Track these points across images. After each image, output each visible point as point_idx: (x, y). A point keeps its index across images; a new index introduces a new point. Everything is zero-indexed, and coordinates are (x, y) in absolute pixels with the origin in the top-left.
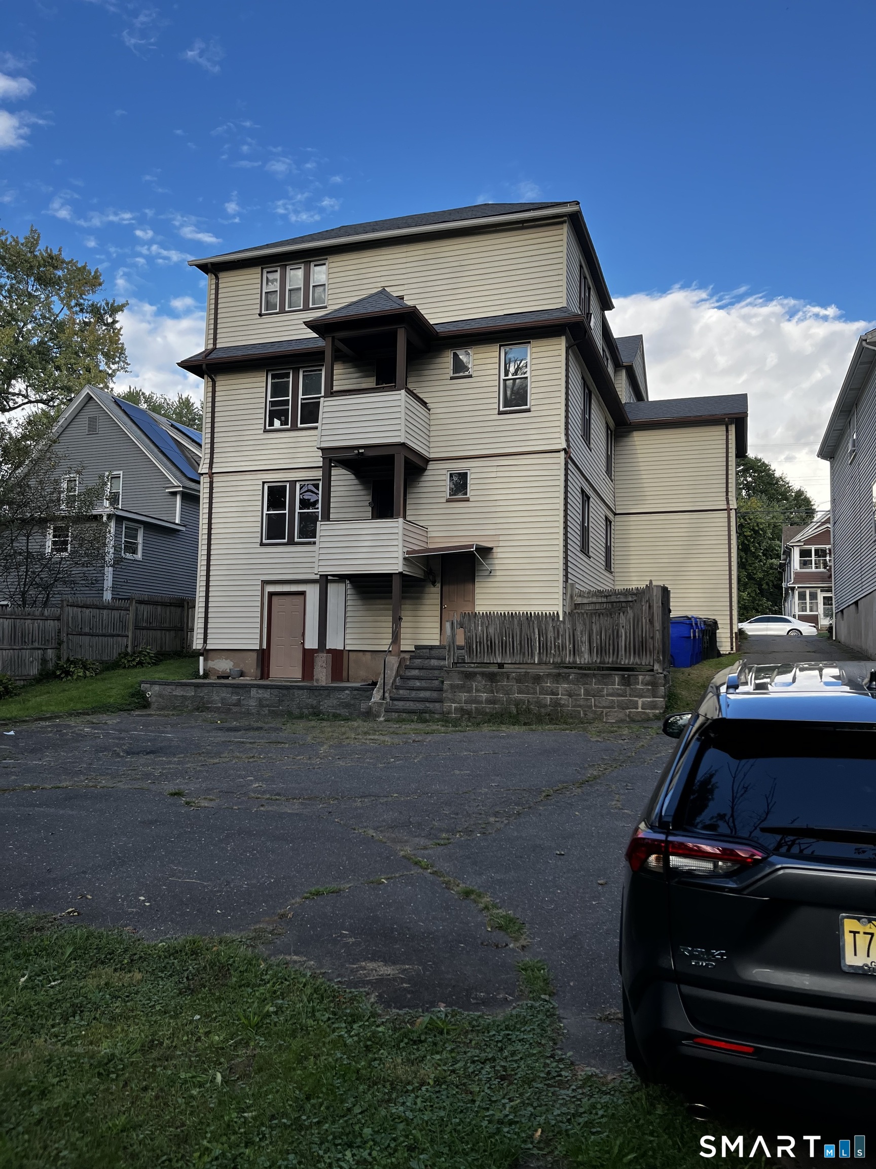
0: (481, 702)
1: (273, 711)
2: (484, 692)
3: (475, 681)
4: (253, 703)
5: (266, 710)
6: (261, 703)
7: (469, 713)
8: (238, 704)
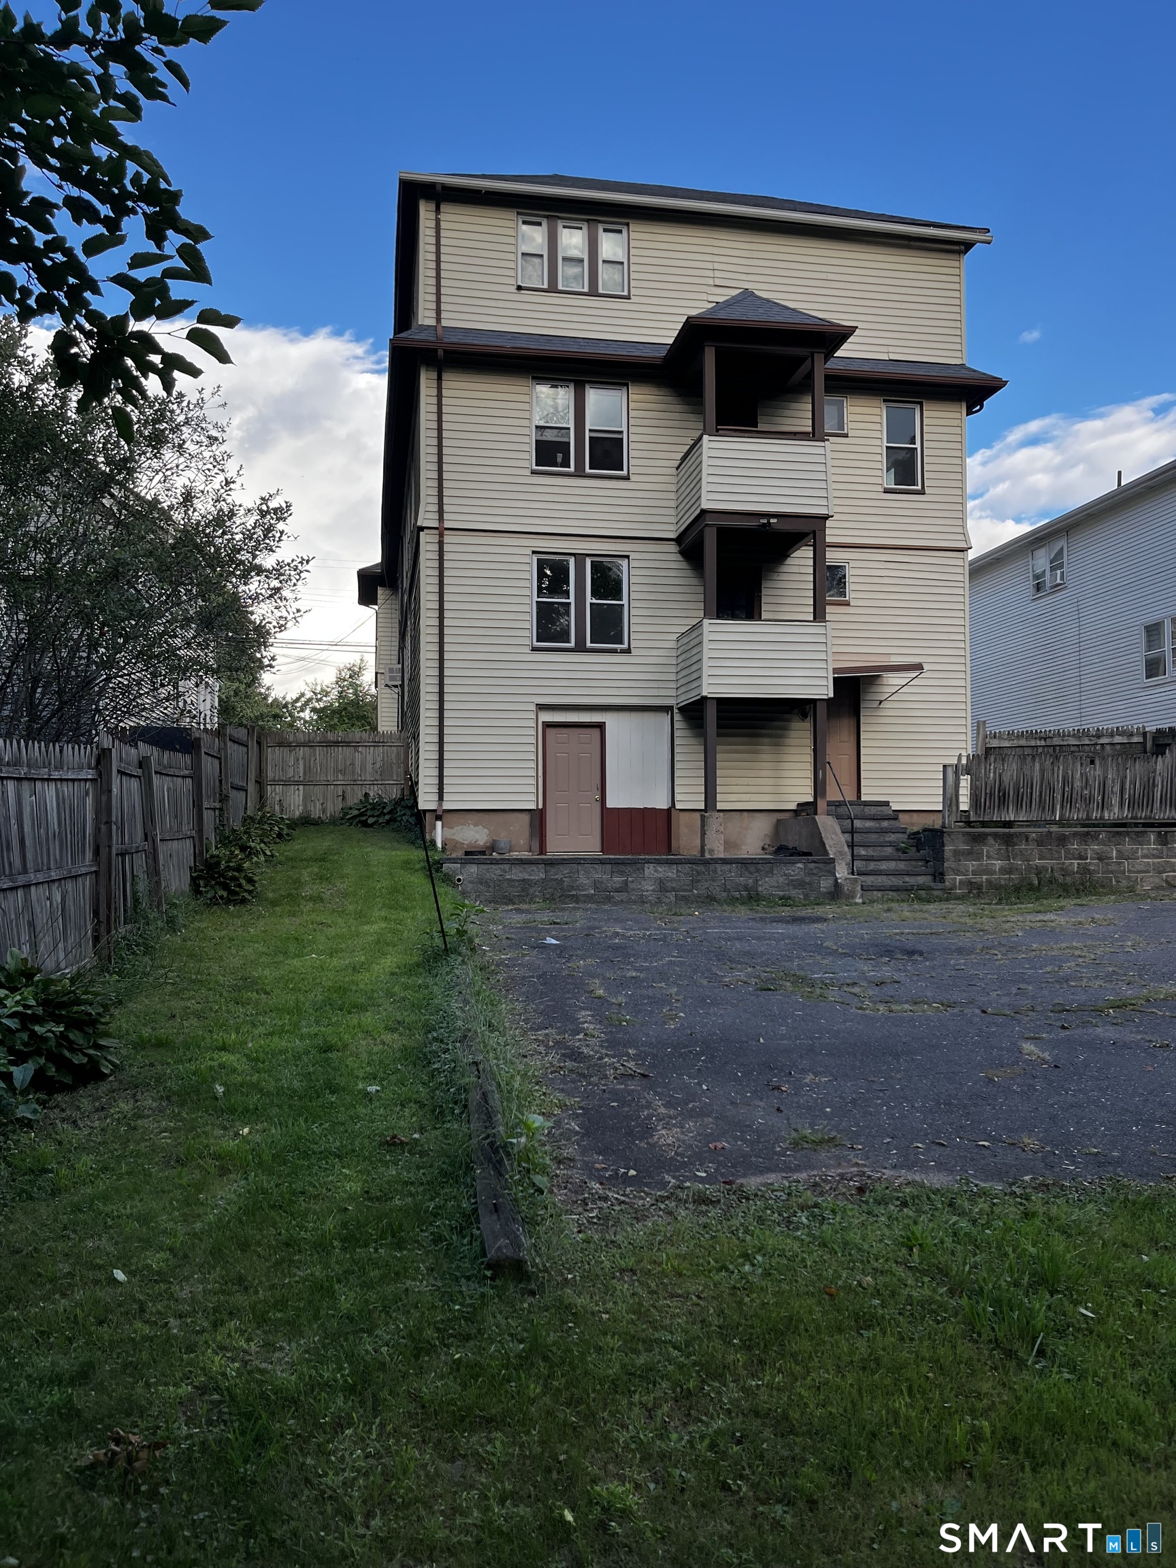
0: (992, 873)
1: (683, 896)
2: (998, 859)
3: (985, 845)
4: (649, 887)
5: (672, 896)
6: (662, 886)
7: (979, 887)
8: (624, 888)
